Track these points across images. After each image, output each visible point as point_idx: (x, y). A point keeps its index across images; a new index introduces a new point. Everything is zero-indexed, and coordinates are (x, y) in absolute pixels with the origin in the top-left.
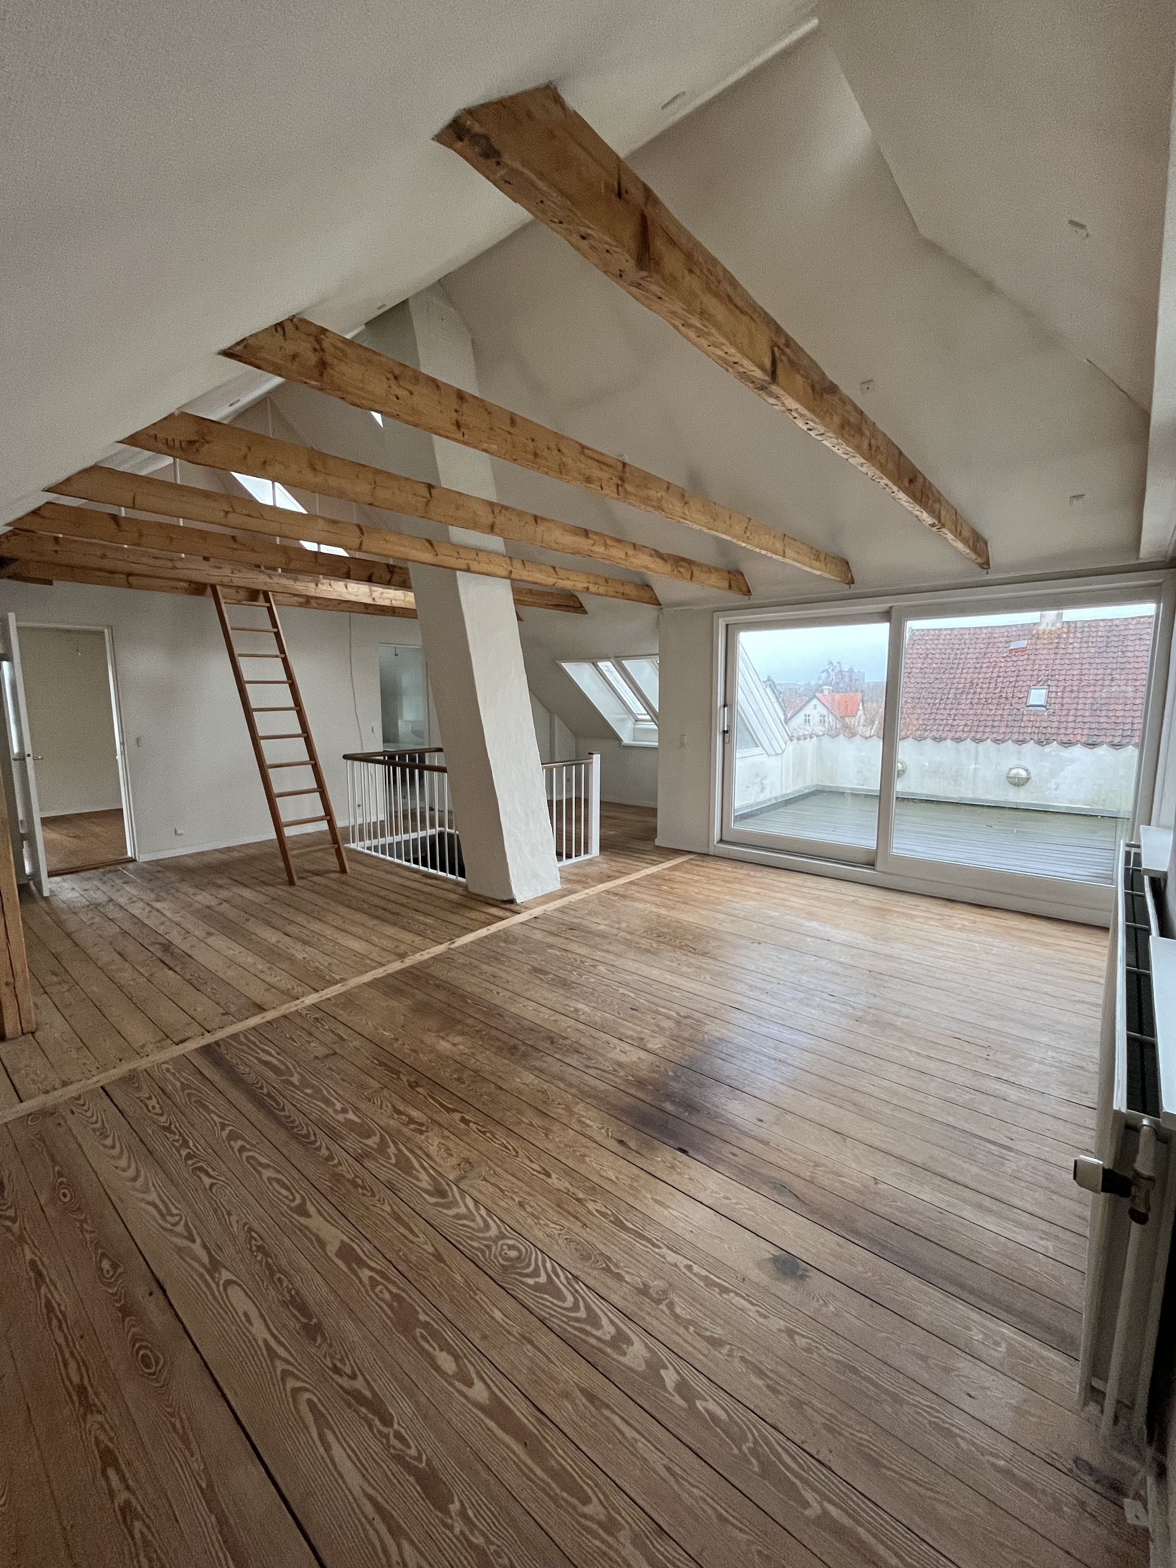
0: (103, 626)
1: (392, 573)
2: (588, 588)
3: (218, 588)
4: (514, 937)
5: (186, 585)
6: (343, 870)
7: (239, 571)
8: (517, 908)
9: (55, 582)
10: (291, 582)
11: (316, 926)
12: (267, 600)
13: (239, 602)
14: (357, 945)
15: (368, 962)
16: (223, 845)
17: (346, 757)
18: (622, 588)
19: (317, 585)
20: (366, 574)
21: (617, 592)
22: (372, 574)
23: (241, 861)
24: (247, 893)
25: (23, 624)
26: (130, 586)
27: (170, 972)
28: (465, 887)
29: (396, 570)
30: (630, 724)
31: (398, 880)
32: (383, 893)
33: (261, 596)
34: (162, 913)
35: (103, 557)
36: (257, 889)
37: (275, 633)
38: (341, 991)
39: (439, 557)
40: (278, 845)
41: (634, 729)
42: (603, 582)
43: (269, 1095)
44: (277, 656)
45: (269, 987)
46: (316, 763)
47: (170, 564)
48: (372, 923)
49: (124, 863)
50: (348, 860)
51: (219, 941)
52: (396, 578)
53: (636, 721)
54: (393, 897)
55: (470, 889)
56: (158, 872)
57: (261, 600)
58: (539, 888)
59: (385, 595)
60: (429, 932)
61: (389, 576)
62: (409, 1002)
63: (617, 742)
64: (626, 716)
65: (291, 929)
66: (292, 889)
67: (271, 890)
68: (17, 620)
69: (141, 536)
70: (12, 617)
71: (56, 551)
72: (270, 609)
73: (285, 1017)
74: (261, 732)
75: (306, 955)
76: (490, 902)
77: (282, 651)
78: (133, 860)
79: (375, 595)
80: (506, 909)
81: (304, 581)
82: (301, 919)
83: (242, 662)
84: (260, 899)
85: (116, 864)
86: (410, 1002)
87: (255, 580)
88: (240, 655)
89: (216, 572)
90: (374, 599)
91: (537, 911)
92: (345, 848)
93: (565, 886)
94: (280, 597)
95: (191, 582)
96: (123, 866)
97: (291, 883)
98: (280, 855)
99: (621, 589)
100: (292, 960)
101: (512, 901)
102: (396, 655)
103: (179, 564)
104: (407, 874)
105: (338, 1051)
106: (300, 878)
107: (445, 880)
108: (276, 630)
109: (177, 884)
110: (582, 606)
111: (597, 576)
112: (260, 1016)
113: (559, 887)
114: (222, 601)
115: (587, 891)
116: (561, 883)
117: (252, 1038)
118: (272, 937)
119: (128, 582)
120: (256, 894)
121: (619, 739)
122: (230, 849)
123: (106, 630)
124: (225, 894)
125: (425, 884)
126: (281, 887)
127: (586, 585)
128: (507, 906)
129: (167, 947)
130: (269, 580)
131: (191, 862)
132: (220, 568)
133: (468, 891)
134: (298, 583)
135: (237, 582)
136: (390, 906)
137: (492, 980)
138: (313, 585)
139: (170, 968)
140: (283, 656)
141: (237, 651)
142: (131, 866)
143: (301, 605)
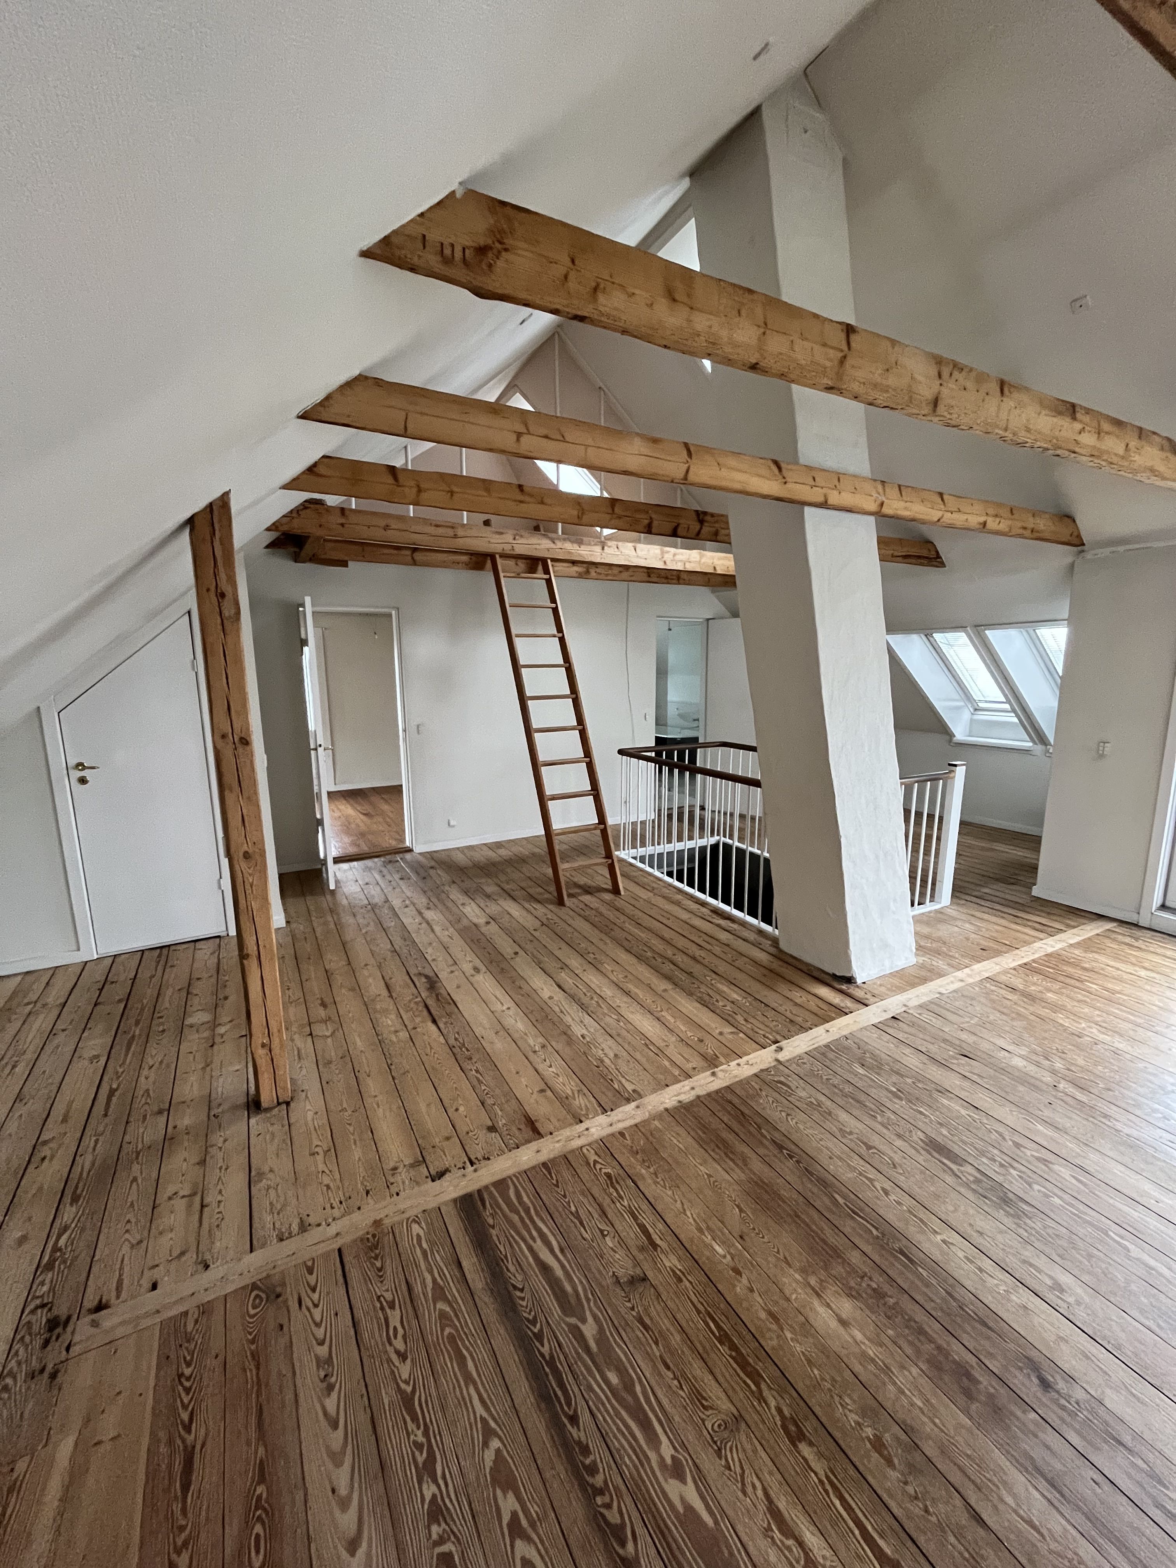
0: (389, 608)
1: (701, 522)
2: (984, 524)
3: (499, 561)
4: (874, 1056)
5: (465, 558)
6: (616, 891)
7: (522, 536)
8: (859, 993)
9: (350, 563)
10: (576, 546)
11: (593, 979)
12: (546, 571)
13: (518, 576)
14: (647, 1025)
15: (667, 1063)
16: (491, 839)
17: (621, 752)
18: (1031, 519)
19: (603, 549)
20: (669, 527)
21: (1025, 528)
22: (678, 525)
23: (509, 862)
24: (514, 909)
25: (318, 609)
26: (415, 563)
27: (433, 1028)
28: (775, 941)
29: (708, 518)
30: (966, 715)
31: (685, 916)
32: (668, 934)
33: (540, 568)
34: (431, 927)
35: (386, 528)
36: (527, 905)
37: (553, 608)
38: (638, 1120)
39: (789, 486)
40: (545, 844)
41: (971, 720)
42: (1005, 513)
43: (551, 1363)
44: (554, 636)
45: (543, 1086)
46: (591, 760)
47: (450, 532)
48: (662, 985)
49: (401, 852)
50: (622, 875)
51: (486, 983)
52: (706, 529)
53: (976, 710)
54: (681, 942)
55: (783, 946)
56: (432, 868)
57: (540, 574)
58: (887, 963)
59: (678, 557)
60: (740, 1018)
61: (698, 527)
62: (739, 1175)
63: (948, 737)
64: (962, 704)
65: (564, 977)
66: (562, 912)
67: (540, 910)
68: (313, 605)
69: (420, 490)
70: (308, 600)
71: (342, 525)
72: (549, 582)
73: (566, 1158)
74: (535, 724)
75: (585, 1032)
76: (816, 974)
77: (560, 629)
78: (410, 850)
79: (668, 557)
80: (842, 992)
81: (590, 545)
82: (575, 962)
83: (518, 642)
84: (529, 922)
85: (395, 853)
86: (743, 1177)
87: (538, 547)
88: (517, 636)
89: (496, 539)
90: (665, 562)
91: (894, 1004)
92: (617, 856)
93: (921, 960)
94: (560, 566)
95: (471, 554)
96: (401, 855)
97: (561, 902)
98: (548, 859)
99: (1031, 523)
100: (566, 1034)
101: (850, 980)
102: (670, 630)
103: (460, 532)
104: (694, 906)
105: (650, 1274)
106: (570, 895)
107: (743, 924)
108: (554, 605)
109: (447, 888)
110: (938, 556)
111: (1000, 505)
112: (534, 1146)
113: (913, 960)
114: (502, 575)
115: (959, 974)
116: (916, 955)
117: (525, 1199)
118: (545, 989)
119: (413, 558)
120: (525, 913)
121: (951, 735)
122: (499, 845)
123: (393, 612)
124: (493, 908)
125: (718, 926)
126: (551, 907)
127: (982, 519)
128: (844, 987)
129: (433, 983)
130: (552, 546)
131: (460, 858)
132: (502, 533)
133: (781, 951)
134: (583, 547)
135: (520, 550)
136: (679, 958)
137: (863, 1150)
138: (598, 549)
139: (434, 1021)
140: (560, 635)
141: (514, 631)
142: (408, 856)
143: (580, 576)
